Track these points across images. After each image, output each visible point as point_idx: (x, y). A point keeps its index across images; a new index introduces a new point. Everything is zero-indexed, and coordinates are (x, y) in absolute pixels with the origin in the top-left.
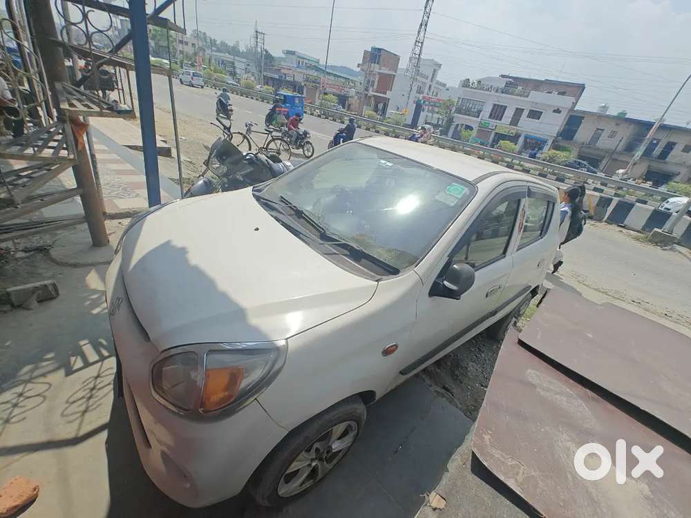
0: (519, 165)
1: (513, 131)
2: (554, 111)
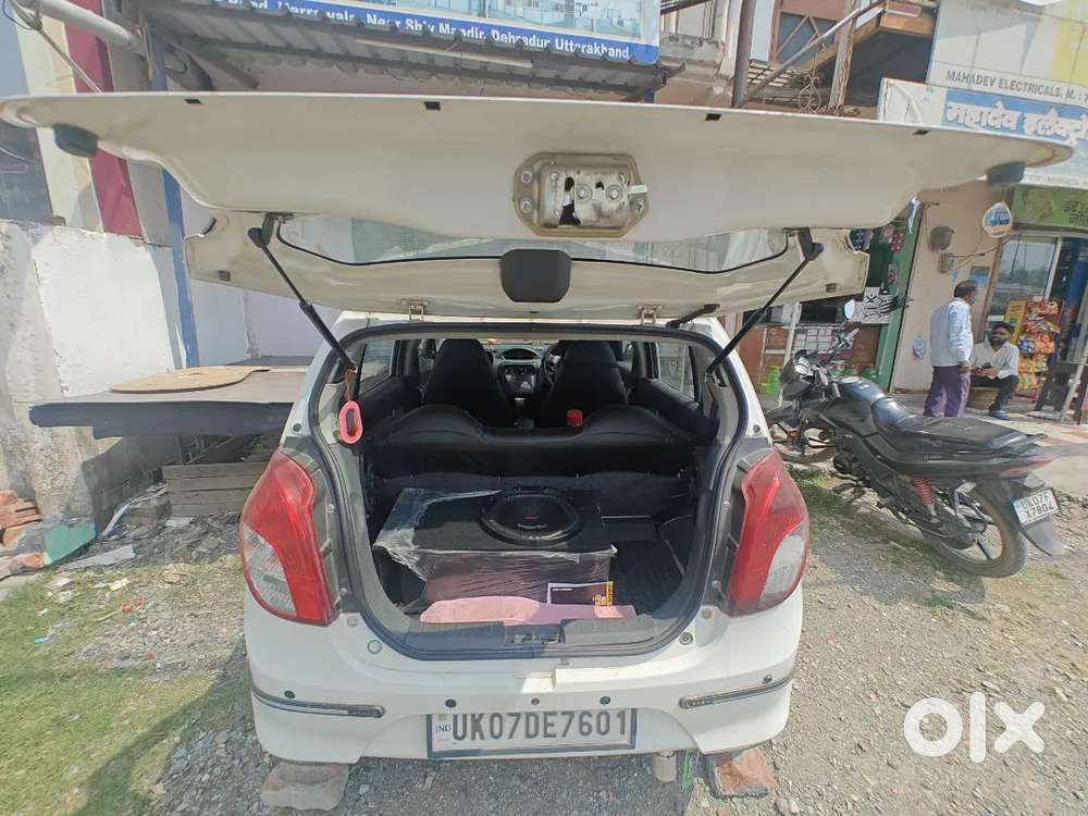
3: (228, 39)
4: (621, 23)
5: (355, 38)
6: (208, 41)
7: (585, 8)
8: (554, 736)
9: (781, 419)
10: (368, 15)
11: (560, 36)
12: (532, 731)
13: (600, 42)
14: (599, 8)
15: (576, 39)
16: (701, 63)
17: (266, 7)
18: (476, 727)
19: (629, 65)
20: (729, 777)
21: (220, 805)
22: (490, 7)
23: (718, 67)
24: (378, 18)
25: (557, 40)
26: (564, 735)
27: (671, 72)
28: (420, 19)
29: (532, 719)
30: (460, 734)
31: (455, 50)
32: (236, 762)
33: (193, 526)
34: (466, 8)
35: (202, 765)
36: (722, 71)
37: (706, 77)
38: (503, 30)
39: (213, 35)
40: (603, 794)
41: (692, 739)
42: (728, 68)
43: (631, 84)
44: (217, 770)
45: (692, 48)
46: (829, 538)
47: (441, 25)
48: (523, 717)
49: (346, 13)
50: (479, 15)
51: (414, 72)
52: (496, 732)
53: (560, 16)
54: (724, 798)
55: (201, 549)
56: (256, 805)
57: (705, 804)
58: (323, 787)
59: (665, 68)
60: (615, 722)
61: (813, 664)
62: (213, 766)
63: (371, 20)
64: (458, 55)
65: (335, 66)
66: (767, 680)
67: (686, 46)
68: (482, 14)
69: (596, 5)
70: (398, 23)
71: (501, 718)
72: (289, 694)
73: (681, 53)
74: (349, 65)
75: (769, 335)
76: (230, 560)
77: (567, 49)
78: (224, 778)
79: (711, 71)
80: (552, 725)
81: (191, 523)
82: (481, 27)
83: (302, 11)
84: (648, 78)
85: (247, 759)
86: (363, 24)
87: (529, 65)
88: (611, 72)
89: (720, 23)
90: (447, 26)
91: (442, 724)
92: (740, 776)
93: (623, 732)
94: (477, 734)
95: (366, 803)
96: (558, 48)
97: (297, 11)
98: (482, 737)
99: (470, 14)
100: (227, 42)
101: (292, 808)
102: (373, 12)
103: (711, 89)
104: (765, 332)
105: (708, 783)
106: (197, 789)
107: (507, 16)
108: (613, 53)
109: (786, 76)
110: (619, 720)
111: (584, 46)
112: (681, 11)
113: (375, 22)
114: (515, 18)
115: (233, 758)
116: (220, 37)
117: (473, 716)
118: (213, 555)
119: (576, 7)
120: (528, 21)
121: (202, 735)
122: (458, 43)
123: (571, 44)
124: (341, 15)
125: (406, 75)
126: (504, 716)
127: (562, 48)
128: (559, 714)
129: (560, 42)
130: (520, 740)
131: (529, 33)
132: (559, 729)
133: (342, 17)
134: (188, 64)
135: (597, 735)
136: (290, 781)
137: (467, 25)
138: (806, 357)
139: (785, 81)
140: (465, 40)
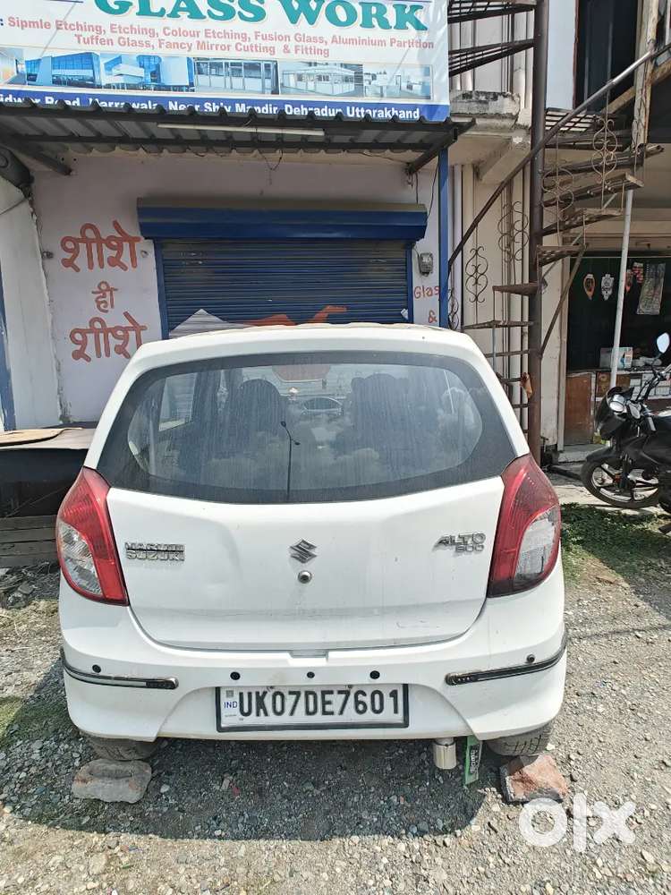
3: (45, 134)
4: (410, 87)
5: (158, 124)
6: (28, 137)
7: (374, 77)
8: (332, 713)
9: (603, 461)
10: (170, 103)
11: (351, 105)
12: (311, 708)
13: (389, 106)
14: (388, 76)
15: (367, 106)
16: (498, 116)
17: (78, 104)
18: (261, 705)
19: (420, 124)
20: (520, 784)
21: (35, 797)
22: (282, 84)
23: (516, 117)
24: (178, 105)
25: (348, 108)
26: (341, 713)
27: (462, 128)
28: (217, 101)
29: (311, 697)
30: (246, 710)
31: (251, 126)
32: (50, 764)
33: (10, 576)
34: (260, 89)
35: (19, 765)
36: (520, 121)
37: (503, 129)
38: (296, 104)
39: (32, 132)
40: (394, 799)
41: (465, 722)
42: (525, 118)
43: (426, 141)
44: (33, 770)
45: (486, 102)
46: (655, 579)
47: (237, 105)
48: (303, 695)
49: (150, 102)
50: (273, 93)
51: (214, 148)
52: (279, 708)
53: (351, 87)
54: (516, 803)
55: (16, 594)
56: (67, 797)
57: (496, 808)
58: (127, 781)
59: (455, 124)
60: (389, 702)
61: (623, 691)
62: (30, 766)
63: (173, 107)
64: (253, 130)
65: (141, 149)
66: (531, 659)
67: (480, 102)
68: (275, 92)
69: (385, 73)
70: (197, 108)
71: (283, 696)
72: (97, 668)
73: (475, 108)
74: (153, 147)
75: (598, 381)
76: (43, 604)
77: (358, 116)
78: (39, 776)
79: (508, 123)
80: (329, 703)
81: (7, 573)
82: (274, 103)
83: (110, 104)
84: (440, 134)
85: (59, 762)
86: (165, 111)
87: (320, 133)
88: (403, 132)
89: (518, 78)
90: (243, 105)
91: (230, 700)
92: (531, 782)
93: (396, 711)
94: (262, 711)
95: (167, 799)
96: (349, 115)
97: (106, 105)
98: (266, 714)
99: (263, 93)
100: (44, 137)
101: (99, 800)
102: (173, 99)
103: (510, 139)
104: (593, 379)
105: (500, 791)
106: (16, 784)
107: (299, 91)
108: (403, 115)
109: (589, 121)
110: (392, 698)
111: (375, 112)
112: (477, 69)
113: (176, 109)
114: (307, 92)
115: (47, 762)
116: (37, 133)
117: (257, 693)
118: (28, 599)
119: (365, 77)
120: (319, 93)
121: (19, 743)
122: (253, 119)
123: (362, 111)
124: (146, 105)
125: (207, 151)
126: (286, 694)
127: (353, 115)
128: (335, 692)
129: (351, 109)
130: (300, 717)
131: (321, 105)
132: (335, 707)
133: (146, 107)
134: (9, 159)
135: (372, 713)
136: (97, 777)
137: (262, 103)
138: (622, 395)
139: (587, 125)
140: (258, 116)
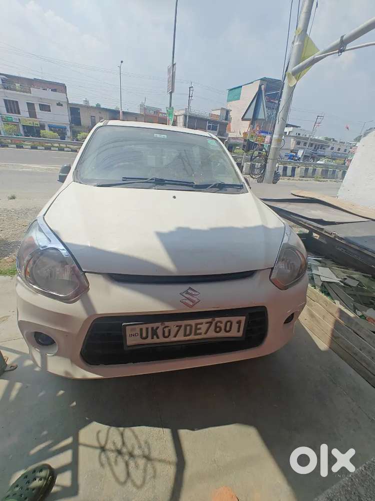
0: (67, 147)
1: (37, 123)
2: (58, 104)
